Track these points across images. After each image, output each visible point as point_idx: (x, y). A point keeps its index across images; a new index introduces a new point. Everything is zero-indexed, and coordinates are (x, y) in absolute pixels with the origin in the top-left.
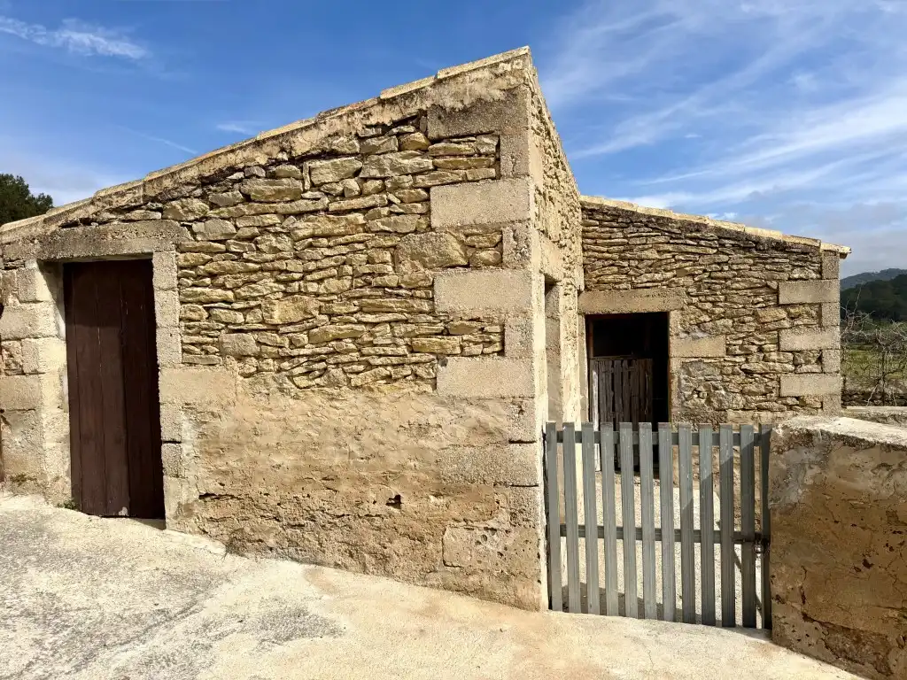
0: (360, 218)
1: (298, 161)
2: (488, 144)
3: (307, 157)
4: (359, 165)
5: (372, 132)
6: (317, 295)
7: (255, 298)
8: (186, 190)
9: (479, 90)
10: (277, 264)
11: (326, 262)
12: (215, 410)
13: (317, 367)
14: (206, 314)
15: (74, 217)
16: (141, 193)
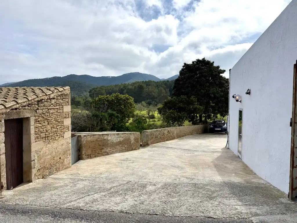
0: (57, 110)
2: (67, 100)
4: (56, 101)
5: (58, 96)
7: (45, 126)
8: (35, 103)
9: (67, 92)
11: (53, 118)
12: (40, 150)
14: (38, 130)
15: (13, 107)
16: (28, 103)
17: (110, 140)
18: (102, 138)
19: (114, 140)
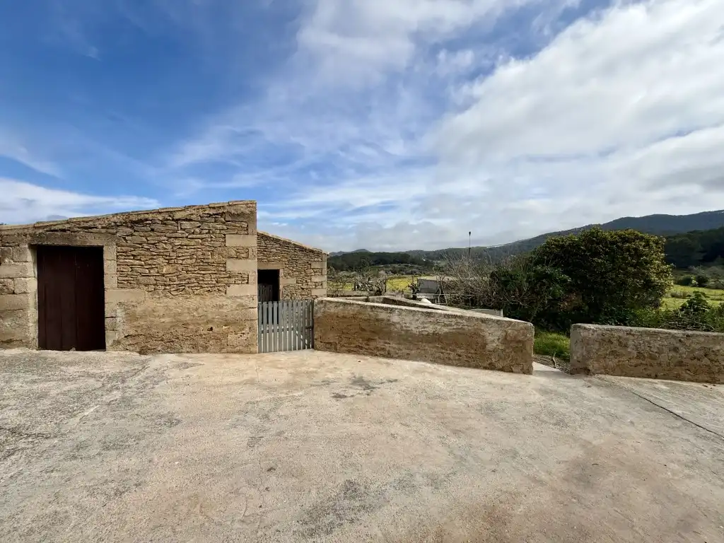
0: (200, 241)
1: (177, 220)
3: (179, 220)
4: (200, 224)
5: (206, 215)
6: (181, 264)
9: (242, 210)
10: (165, 254)
13: (181, 288)
14: (130, 270)
17: (399, 323)
18: (370, 315)
19: (414, 326)
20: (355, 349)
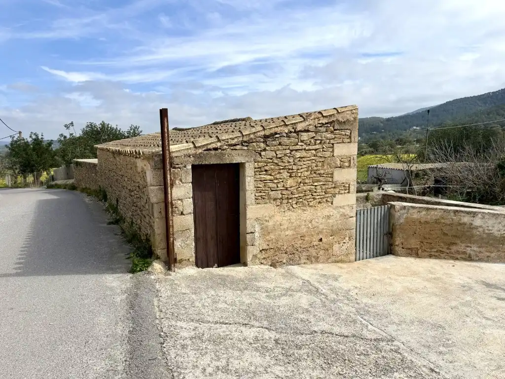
0: (313, 151)
1: (298, 132)
2: (348, 132)
3: (301, 131)
4: (314, 135)
5: (319, 125)
6: (300, 177)
7: (281, 179)
8: (258, 139)
9: (348, 117)
10: (289, 167)
11: (304, 166)
12: (267, 219)
13: (299, 201)
14: (264, 185)
15: (210, 147)
16: (241, 139)
17: (480, 227)
18: (452, 219)
19: (496, 229)
20: (436, 254)
